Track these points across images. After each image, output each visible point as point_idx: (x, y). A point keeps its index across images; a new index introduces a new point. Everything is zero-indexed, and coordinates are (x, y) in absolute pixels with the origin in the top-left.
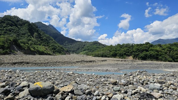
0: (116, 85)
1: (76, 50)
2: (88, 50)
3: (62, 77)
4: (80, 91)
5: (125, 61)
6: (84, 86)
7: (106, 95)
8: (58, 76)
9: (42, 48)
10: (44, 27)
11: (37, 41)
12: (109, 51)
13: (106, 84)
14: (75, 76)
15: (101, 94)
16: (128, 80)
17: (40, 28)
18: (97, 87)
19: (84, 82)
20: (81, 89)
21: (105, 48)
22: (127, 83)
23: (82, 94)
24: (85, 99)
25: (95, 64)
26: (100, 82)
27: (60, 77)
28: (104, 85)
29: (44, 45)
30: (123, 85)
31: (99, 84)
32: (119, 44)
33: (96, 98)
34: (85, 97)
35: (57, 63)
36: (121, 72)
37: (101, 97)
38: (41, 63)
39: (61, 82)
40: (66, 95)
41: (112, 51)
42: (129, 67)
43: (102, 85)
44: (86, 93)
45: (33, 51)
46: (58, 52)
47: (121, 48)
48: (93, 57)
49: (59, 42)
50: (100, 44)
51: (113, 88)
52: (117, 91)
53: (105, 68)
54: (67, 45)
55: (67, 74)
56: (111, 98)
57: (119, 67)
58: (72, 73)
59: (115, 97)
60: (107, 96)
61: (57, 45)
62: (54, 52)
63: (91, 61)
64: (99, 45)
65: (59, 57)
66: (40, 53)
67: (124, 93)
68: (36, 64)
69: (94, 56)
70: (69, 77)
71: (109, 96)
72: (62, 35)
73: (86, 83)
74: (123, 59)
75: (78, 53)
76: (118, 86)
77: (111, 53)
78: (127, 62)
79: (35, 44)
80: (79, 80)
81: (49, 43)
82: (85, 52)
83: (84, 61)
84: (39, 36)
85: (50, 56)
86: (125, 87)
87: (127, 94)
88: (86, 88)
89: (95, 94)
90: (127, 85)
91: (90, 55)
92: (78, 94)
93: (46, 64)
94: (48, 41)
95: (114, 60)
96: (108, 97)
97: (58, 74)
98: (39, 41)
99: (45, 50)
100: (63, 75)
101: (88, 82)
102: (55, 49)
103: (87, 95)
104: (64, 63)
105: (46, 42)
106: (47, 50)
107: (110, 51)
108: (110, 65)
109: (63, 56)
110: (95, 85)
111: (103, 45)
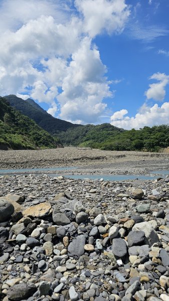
0: (141, 199)
1: (74, 140)
2: (93, 139)
3: (42, 185)
4: (64, 215)
5: (158, 155)
6: (75, 205)
7: (120, 223)
8: (36, 184)
9: (17, 139)
10: (19, 103)
11: (9, 127)
12: (129, 140)
13: (122, 197)
14: (66, 183)
15: (108, 222)
16: (164, 189)
17: (13, 104)
18: (104, 204)
19: (81, 195)
20: (68, 211)
21: (122, 135)
22: (164, 196)
23: (69, 221)
24: (74, 232)
25: (105, 162)
26: (111, 195)
27: (39, 186)
28: (118, 201)
29: (20, 133)
30: (155, 200)
31: (110, 198)
32: (147, 127)
33: (97, 231)
34: (74, 228)
35: (42, 162)
36: (152, 176)
37: (109, 229)
38: (16, 163)
39: (38, 195)
40: (35, 224)
41: (134, 140)
42: (165, 166)
43: (115, 199)
44: (77, 220)
45: (3, 143)
46: (43, 144)
47: (151, 133)
48: (103, 151)
49: (44, 127)
50: (113, 128)
51: (135, 205)
52: (143, 212)
53: (123, 170)
54: (58, 131)
55: (53, 181)
56: (131, 229)
57: (147, 166)
58: (62, 178)
59: (138, 228)
60: (121, 225)
61: (42, 132)
62: (37, 145)
63: (98, 158)
64: (112, 130)
65: (45, 153)
66: (15, 146)
67: (157, 217)
68: (7, 164)
69: (104, 149)
70: (55, 185)
71: (125, 225)
72: (50, 116)
73: (84, 196)
74: (155, 153)
75: (76, 145)
76: (146, 203)
77: (134, 143)
78: (162, 158)
79: (7, 132)
80: (71, 190)
81: (29, 129)
82: (88, 142)
83: (87, 158)
84: (12, 119)
85: (31, 152)
86: (159, 205)
87: (165, 219)
88: (79, 208)
89: (97, 220)
90: (164, 200)
91: (97, 148)
92: (60, 222)
93: (25, 164)
94: (27, 126)
95: (140, 156)
96: (123, 227)
97: (36, 181)
98: (13, 127)
99: (23, 142)
100: (45, 182)
101: (87, 196)
102: (39, 139)
103: (79, 224)
104: (54, 162)
105: (24, 128)
106: (26, 141)
107: (131, 140)
108: (132, 163)
109: (52, 150)
110: (100, 201)
111: (119, 130)
